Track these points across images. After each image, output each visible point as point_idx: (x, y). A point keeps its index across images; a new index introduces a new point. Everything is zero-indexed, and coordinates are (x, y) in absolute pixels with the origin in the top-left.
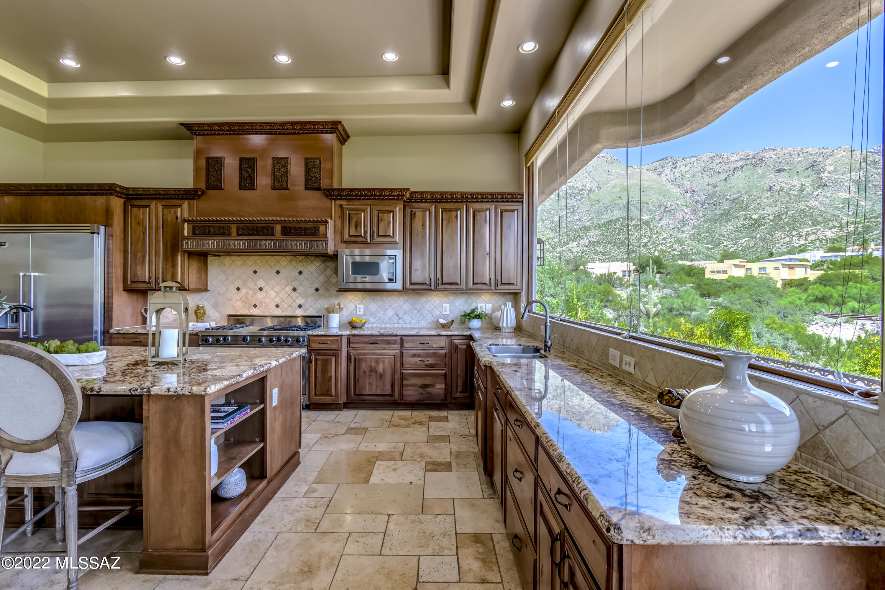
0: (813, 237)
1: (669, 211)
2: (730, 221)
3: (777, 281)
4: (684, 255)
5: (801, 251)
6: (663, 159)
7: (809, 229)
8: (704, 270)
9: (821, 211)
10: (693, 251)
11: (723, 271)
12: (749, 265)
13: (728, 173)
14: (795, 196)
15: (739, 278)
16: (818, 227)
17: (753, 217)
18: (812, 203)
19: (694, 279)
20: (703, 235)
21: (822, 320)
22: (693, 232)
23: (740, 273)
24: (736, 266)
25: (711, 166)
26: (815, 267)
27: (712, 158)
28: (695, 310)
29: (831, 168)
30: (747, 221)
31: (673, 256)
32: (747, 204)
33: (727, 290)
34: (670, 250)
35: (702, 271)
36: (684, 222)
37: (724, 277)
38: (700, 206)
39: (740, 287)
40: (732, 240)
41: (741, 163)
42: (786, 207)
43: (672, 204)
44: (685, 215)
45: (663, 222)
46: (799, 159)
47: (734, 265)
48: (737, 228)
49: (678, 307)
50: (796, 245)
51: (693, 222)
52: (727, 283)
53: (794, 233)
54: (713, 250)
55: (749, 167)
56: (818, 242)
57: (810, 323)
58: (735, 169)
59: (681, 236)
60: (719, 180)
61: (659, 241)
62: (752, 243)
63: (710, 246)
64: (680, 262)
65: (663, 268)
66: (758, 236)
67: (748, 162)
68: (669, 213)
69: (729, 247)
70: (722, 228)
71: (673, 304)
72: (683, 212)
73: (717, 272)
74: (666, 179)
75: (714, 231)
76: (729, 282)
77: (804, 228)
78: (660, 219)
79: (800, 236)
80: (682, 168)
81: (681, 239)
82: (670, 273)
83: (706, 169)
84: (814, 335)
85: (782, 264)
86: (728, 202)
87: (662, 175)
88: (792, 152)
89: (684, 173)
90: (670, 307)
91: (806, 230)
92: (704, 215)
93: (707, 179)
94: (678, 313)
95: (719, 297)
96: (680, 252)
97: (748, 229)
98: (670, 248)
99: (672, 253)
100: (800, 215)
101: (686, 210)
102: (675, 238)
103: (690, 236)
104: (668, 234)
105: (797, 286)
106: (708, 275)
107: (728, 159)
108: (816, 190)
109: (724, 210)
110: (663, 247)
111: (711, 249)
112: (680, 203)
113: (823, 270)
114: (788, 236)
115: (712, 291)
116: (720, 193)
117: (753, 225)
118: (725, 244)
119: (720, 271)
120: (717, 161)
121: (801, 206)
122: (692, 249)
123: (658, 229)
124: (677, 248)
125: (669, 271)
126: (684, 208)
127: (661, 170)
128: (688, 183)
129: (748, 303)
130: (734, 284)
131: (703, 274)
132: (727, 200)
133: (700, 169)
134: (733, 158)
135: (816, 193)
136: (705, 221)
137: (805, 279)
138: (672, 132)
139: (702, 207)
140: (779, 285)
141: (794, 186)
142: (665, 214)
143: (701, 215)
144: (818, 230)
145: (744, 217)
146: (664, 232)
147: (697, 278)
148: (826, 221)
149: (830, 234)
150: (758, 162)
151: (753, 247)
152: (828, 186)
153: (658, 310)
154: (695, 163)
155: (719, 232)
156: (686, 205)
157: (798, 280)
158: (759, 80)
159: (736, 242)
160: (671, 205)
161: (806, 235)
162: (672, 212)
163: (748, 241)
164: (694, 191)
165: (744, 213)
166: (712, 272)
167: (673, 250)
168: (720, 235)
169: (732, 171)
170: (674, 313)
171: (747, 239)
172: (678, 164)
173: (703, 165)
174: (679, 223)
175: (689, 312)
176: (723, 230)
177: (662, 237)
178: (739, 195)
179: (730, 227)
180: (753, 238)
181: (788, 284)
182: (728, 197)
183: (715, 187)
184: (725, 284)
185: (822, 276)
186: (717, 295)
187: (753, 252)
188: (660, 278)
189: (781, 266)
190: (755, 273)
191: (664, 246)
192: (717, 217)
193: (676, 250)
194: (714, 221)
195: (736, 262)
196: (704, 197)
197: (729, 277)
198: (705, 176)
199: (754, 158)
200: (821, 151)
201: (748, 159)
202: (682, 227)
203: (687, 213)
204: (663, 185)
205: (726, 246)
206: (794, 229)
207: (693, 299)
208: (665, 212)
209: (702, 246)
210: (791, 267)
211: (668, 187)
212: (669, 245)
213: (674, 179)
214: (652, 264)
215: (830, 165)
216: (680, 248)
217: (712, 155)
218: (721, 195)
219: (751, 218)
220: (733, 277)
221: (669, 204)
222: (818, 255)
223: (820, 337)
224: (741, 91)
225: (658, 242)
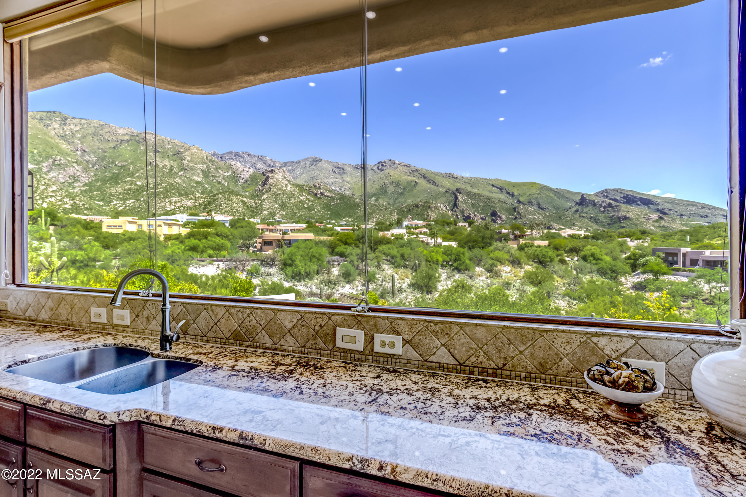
0: (179, 204)
1: (59, 165)
2: (119, 184)
3: (160, 236)
4: (76, 209)
5: (173, 214)
6: (50, 112)
7: (177, 199)
8: (101, 224)
9: (184, 187)
10: (86, 206)
11: (119, 226)
12: (140, 222)
13: (116, 143)
14: (167, 173)
15: (132, 233)
16: (183, 198)
17: (138, 183)
18: (178, 180)
19: (92, 233)
20: (95, 193)
21: (196, 263)
22: (84, 189)
23: (133, 228)
24: (130, 222)
25: (101, 132)
26: (185, 225)
27: (102, 126)
28: (99, 261)
29: (189, 158)
30: (133, 186)
31: (64, 209)
32: (132, 172)
33: (123, 243)
34: (60, 203)
35: (99, 225)
36: (75, 178)
37: (120, 231)
38: (91, 166)
39: (134, 240)
40: (121, 200)
41: (127, 138)
42: (161, 180)
43: (62, 158)
44: (76, 171)
45: (52, 174)
46: (169, 146)
47: (128, 221)
48: (125, 190)
49: (82, 259)
50: (169, 209)
51: (84, 179)
52: (123, 237)
53: (167, 200)
54: (104, 207)
55: (134, 142)
56: (182, 208)
57: (188, 266)
58: (122, 141)
59: (72, 191)
60: (108, 147)
61: (48, 193)
62: (137, 204)
63: (101, 203)
64: (74, 215)
65: (58, 221)
66: (142, 199)
67: (133, 138)
68: (58, 167)
69: (119, 205)
70: (112, 188)
71: (76, 256)
72: (73, 169)
73: (114, 226)
74: (54, 133)
75: (105, 190)
76: (124, 235)
77: (173, 197)
78: (49, 172)
79: (171, 203)
80: (72, 127)
81: (73, 194)
82: (66, 226)
83: (96, 134)
84: (192, 275)
85: (164, 223)
86: (116, 168)
87: (50, 127)
88: (164, 140)
89: (74, 132)
90: (73, 259)
91: (174, 199)
92: (95, 175)
93: (97, 143)
94: (82, 264)
95: (117, 248)
96: (72, 205)
97: (134, 192)
98: (60, 201)
99: (63, 206)
100: (170, 188)
101: (77, 167)
102: (66, 192)
103: (81, 192)
104: (58, 187)
105: (175, 239)
106: (105, 229)
107: (116, 131)
108: (180, 172)
109: (114, 173)
110: (53, 200)
111: (102, 206)
112: (70, 159)
113: (189, 228)
114: (163, 202)
115: (111, 244)
116: (109, 158)
117: (137, 190)
118: (115, 202)
119: (116, 226)
120: (106, 130)
121: (171, 181)
122: (84, 205)
123: (46, 181)
124: (68, 202)
125: (64, 223)
126: (75, 165)
127: (48, 122)
128: (79, 142)
129: (146, 252)
130: (129, 237)
131: (101, 228)
132: (116, 165)
133: (90, 132)
134: (121, 131)
135: (180, 174)
136: (97, 181)
137: (180, 235)
138: (193, 85)
139: (93, 167)
140: (162, 238)
141: (166, 166)
142: (54, 167)
143: (92, 174)
144: (182, 200)
145: (130, 182)
146: (53, 184)
147: (95, 231)
148: (187, 195)
149: (189, 203)
150: (141, 141)
151: (139, 207)
152: (188, 171)
153: (63, 263)
154: (86, 125)
155: (109, 192)
156: (76, 162)
157: (175, 235)
158: (289, 72)
159: (125, 202)
160: (60, 160)
161: (175, 202)
162: (62, 166)
163: (134, 202)
164: (84, 151)
165: (130, 179)
166: (109, 226)
167: (64, 204)
168: (111, 194)
169: (119, 142)
170: (78, 265)
171: (133, 201)
172: (68, 121)
173: (93, 129)
174: (69, 178)
175: (93, 263)
176: (113, 190)
177: (51, 189)
178: (126, 163)
179: (119, 189)
180: (138, 200)
181: (168, 238)
182: (117, 163)
183: (105, 152)
184: (121, 237)
185: (191, 232)
186: (114, 247)
187: (138, 211)
188: (54, 231)
189: (163, 224)
190: (145, 228)
191: (53, 198)
192: (107, 178)
193: (67, 203)
194: (104, 181)
195: (130, 219)
196: (95, 158)
197: (124, 231)
198: (96, 140)
199: (137, 136)
200: (183, 144)
201: (133, 136)
202: (73, 182)
203: (78, 170)
204: (51, 138)
205: (116, 205)
206: (167, 197)
207: (97, 250)
208: (53, 164)
209: (94, 203)
210: (170, 225)
211: (57, 141)
212: (59, 198)
213: (63, 135)
214: (45, 216)
215: (188, 156)
216: (72, 202)
217: (101, 123)
218: (111, 160)
219: (136, 185)
220: (128, 231)
221: (58, 158)
222: (183, 218)
223: (196, 275)
224: (272, 74)
225: (46, 194)
